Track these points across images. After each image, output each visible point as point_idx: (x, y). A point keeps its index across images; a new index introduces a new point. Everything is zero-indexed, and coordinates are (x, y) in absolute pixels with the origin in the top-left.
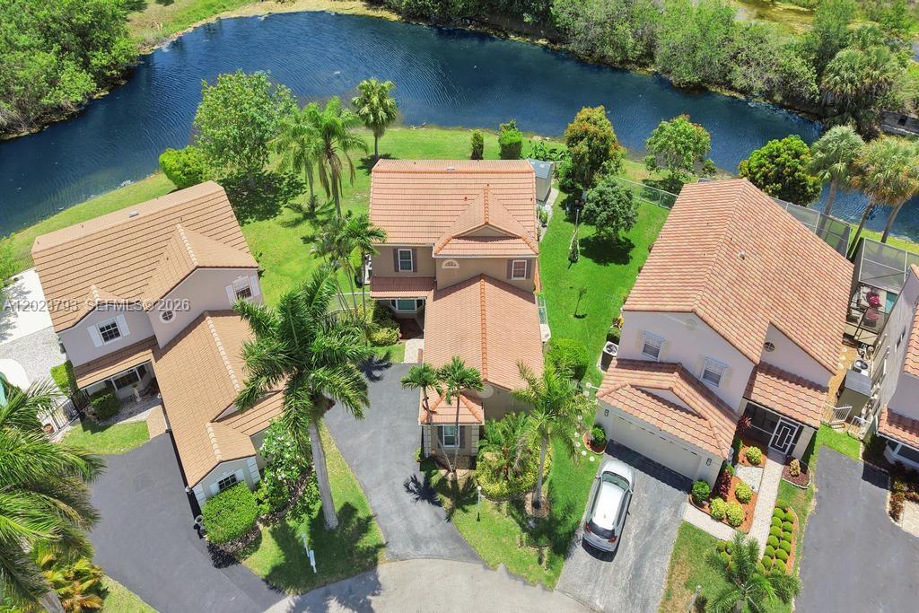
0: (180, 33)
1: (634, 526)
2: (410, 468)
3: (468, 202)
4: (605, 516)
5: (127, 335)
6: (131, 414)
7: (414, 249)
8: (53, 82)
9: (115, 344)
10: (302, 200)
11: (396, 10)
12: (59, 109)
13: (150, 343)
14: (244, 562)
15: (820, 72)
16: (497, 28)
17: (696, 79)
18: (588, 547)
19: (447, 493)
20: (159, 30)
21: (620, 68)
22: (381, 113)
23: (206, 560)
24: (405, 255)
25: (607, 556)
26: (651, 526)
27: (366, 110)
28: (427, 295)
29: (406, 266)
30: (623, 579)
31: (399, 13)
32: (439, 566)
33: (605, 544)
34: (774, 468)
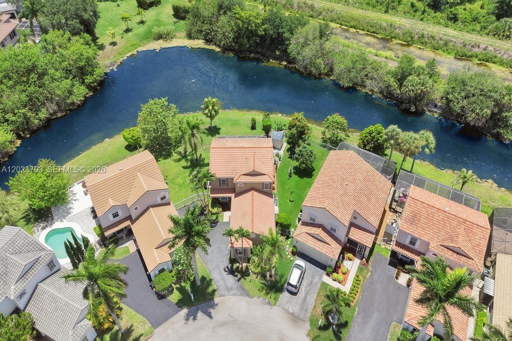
0: (121, 60)
1: (305, 283)
2: (226, 263)
3: (247, 160)
4: (294, 280)
5: (121, 215)
6: (122, 244)
7: (227, 179)
8: (70, 93)
9: (117, 219)
10: (181, 149)
11: (219, 46)
12: (73, 104)
13: (129, 218)
14: (168, 298)
15: (401, 85)
16: (264, 55)
17: (351, 85)
19: (239, 272)
20: (112, 59)
21: (319, 77)
23: (155, 298)
24: (223, 181)
25: (295, 294)
26: (311, 282)
27: (207, 111)
28: (232, 195)
29: (224, 184)
30: (300, 302)
31: (220, 47)
32: (236, 298)
33: (293, 290)
34: (357, 261)
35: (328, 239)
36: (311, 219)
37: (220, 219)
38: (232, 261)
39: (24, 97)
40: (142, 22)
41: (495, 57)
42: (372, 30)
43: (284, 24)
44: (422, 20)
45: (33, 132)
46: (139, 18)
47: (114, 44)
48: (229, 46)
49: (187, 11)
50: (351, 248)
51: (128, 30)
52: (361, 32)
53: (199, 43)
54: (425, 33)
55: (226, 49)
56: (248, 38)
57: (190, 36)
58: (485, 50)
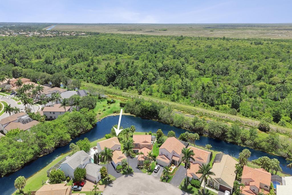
0: (102, 118)
4: (156, 168)
7: (138, 144)
8: (87, 126)
10: (123, 140)
11: (135, 115)
12: (87, 130)
14: (120, 173)
15: (194, 125)
16: (150, 118)
17: (179, 126)
18: (155, 172)
19: (140, 168)
20: (99, 118)
21: (169, 124)
22: (134, 130)
23: (116, 172)
25: (156, 172)
26: (161, 171)
27: (132, 129)
28: (139, 149)
29: (137, 146)
30: (158, 174)
32: (139, 173)
34: (175, 167)
35: (166, 158)
36: (162, 153)
37: (135, 157)
38: (138, 166)
39: (75, 126)
40: (109, 108)
41: (230, 120)
42: (189, 112)
43: (157, 107)
44: (206, 109)
45: (75, 137)
46: (108, 107)
47: (100, 114)
48: (139, 115)
49: (125, 105)
50: (173, 162)
51: (104, 110)
52: (185, 112)
53: (129, 114)
54: (207, 112)
55: (138, 116)
56: (145, 112)
57: (125, 112)
58: (227, 118)
